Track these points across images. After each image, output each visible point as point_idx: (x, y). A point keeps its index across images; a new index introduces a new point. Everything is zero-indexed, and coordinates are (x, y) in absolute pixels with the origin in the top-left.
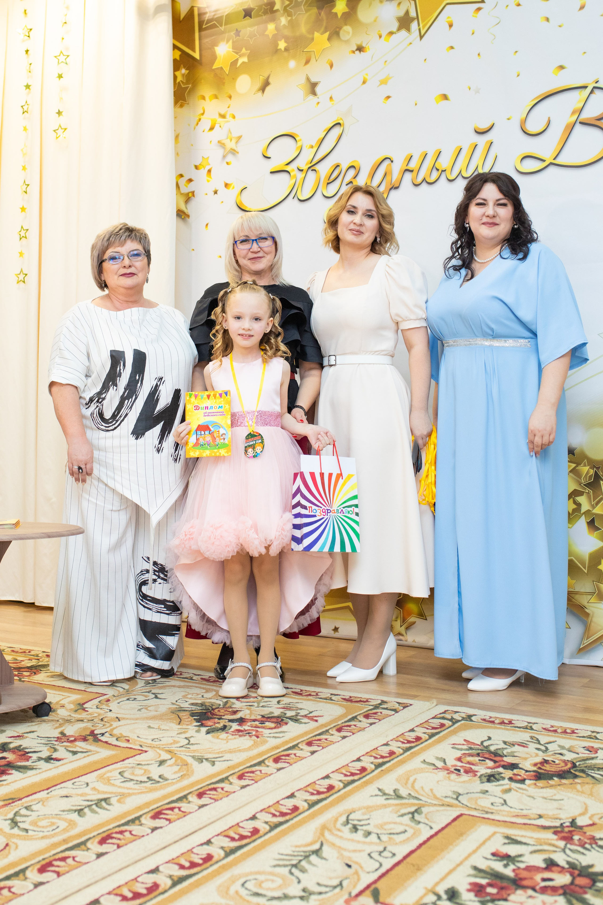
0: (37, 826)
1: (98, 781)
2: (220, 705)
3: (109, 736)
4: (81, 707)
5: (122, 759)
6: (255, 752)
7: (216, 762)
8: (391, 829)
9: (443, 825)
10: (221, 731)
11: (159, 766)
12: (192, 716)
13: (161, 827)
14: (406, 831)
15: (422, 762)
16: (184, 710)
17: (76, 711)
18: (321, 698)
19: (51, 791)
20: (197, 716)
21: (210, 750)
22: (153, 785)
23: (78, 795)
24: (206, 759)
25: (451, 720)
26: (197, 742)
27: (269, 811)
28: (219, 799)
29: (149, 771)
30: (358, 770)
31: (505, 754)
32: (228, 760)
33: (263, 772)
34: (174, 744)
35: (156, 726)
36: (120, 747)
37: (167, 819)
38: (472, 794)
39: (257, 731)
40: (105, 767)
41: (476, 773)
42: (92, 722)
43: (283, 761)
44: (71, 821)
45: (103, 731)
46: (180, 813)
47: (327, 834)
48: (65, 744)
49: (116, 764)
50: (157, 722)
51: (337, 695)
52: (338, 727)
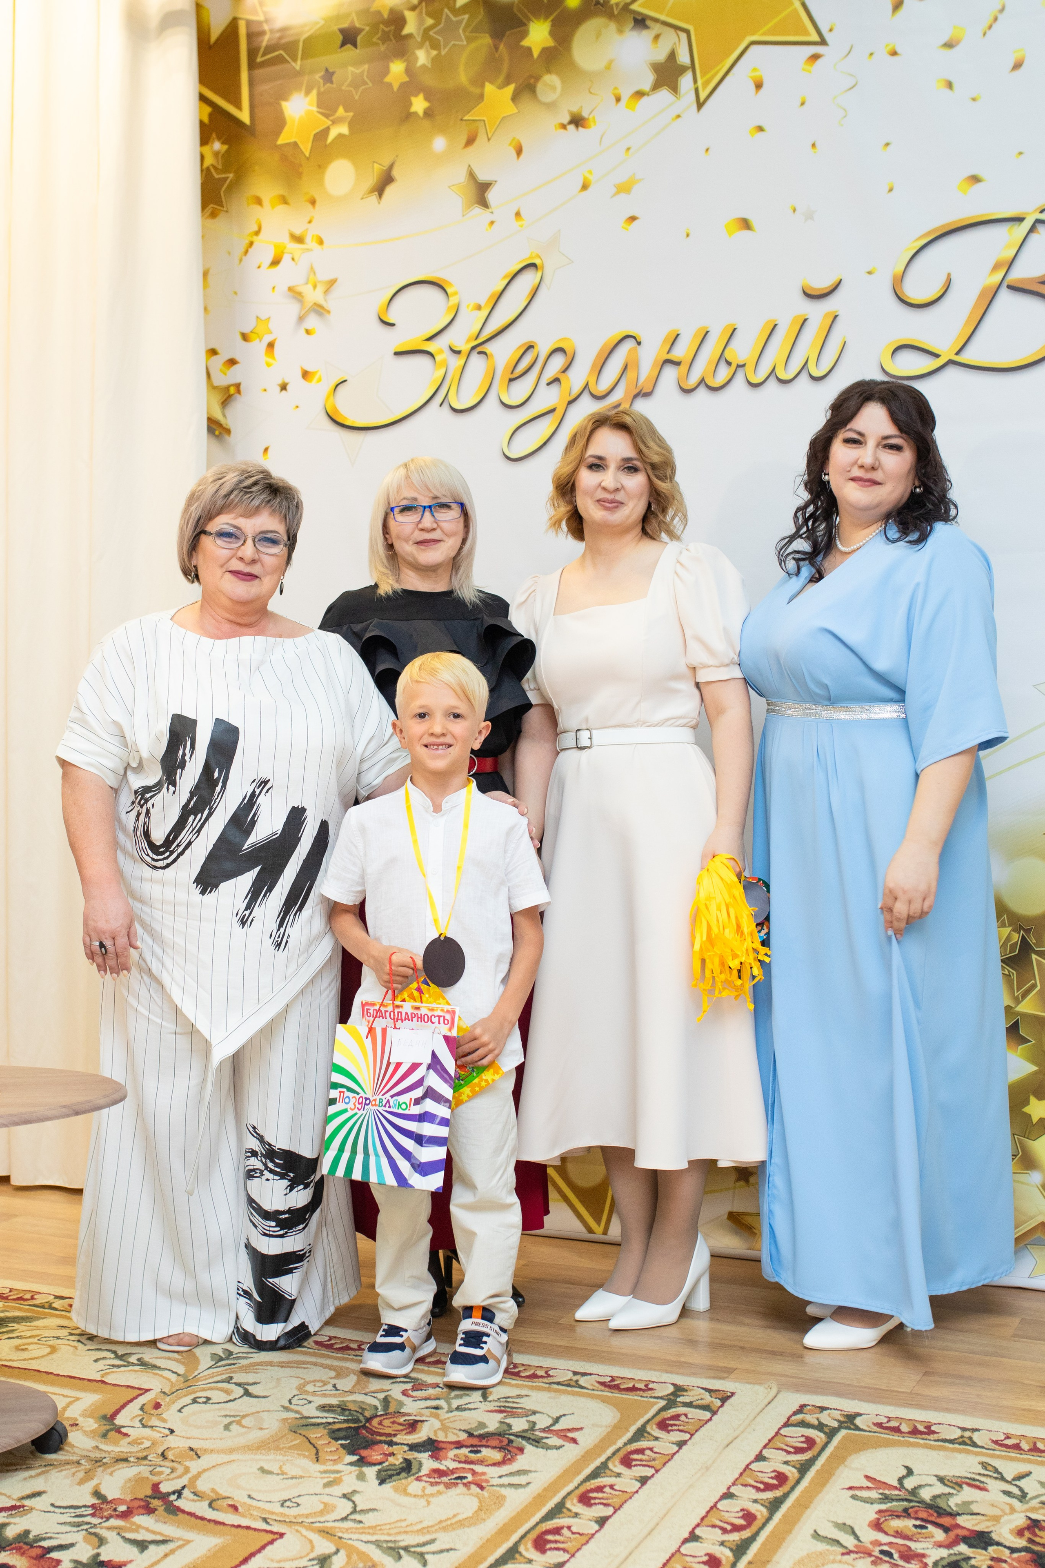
2: (376, 1408)
3: (191, 1497)
4: (110, 1424)
5: (241, 1558)
6: (491, 1525)
7: (426, 1556)
10: (403, 1475)
12: (336, 1439)
15: (814, 1537)
16: (314, 1425)
17: (105, 1436)
18: (558, 1383)
20: (345, 1438)
24: (406, 1549)
25: (820, 1427)
26: (371, 1507)
30: (700, 1559)
31: (955, 1508)
32: (449, 1550)
34: (328, 1513)
35: (275, 1468)
36: (225, 1524)
39: (474, 1473)
41: (924, 1560)
42: (145, 1462)
43: (553, 1545)
45: (177, 1485)
48: (113, 1522)
51: (585, 1374)
52: (621, 1454)
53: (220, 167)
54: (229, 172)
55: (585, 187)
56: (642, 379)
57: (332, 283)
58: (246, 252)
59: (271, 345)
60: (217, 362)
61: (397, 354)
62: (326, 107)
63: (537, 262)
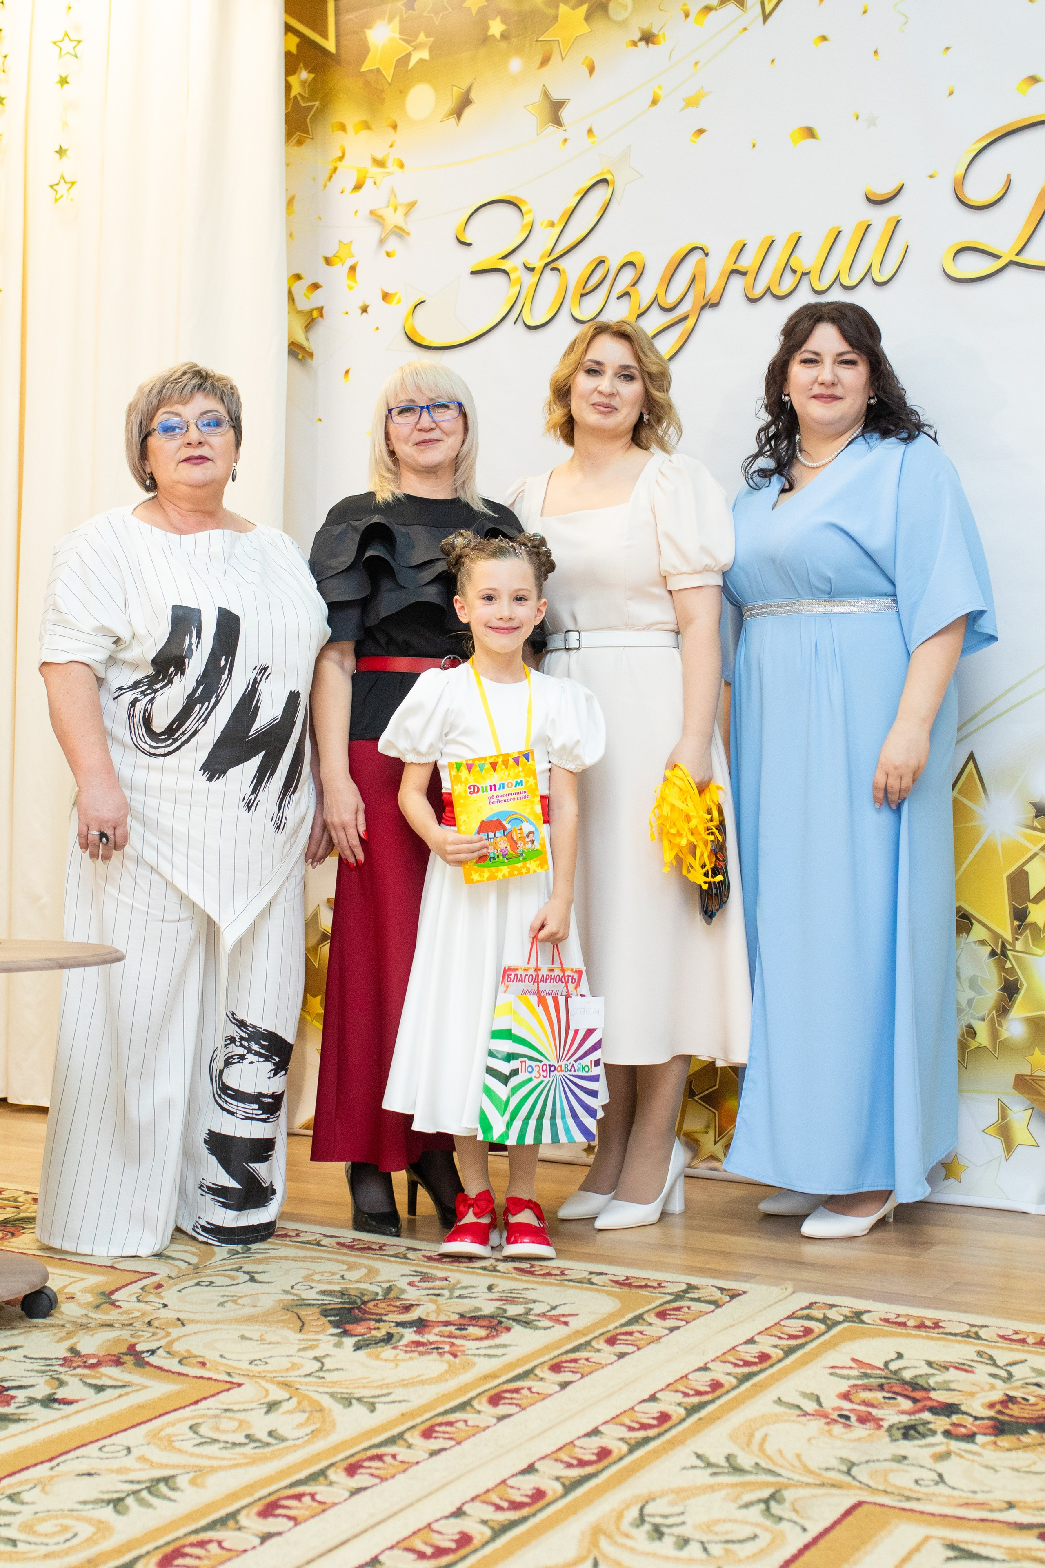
0: (34, 1532)
1: (149, 1444)
2: (377, 1294)
3: (165, 1354)
4: (107, 1298)
5: (193, 1401)
6: (452, 1384)
7: (377, 1405)
8: (727, 1533)
9: (827, 1523)
10: (383, 1344)
11: (267, 1413)
12: (326, 1316)
13: (279, 1534)
14: (755, 1537)
15: (775, 1402)
16: (309, 1305)
17: (97, 1307)
18: (571, 1280)
19: (58, 1465)
20: (335, 1316)
21: (365, 1381)
22: (258, 1451)
23: (112, 1471)
24: (359, 1399)
25: (824, 1320)
26: (339, 1367)
27: (488, 1500)
28: (388, 1476)
29: (248, 1423)
30: (653, 1418)
31: (932, 1385)
32: (400, 1402)
33: (470, 1423)
34: (294, 1370)
35: (256, 1336)
36: (187, 1375)
37: (289, 1518)
38: (877, 1464)
39: (453, 1344)
40: (161, 1415)
41: (881, 1423)
42: (131, 1328)
43: (507, 1401)
44: (101, 1522)
45: (153, 1346)
46: (315, 1504)
47: (604, 1543)
48: (79, 1371)
49: (182, 1411)
50: (257, 1327)
51: (601, 1274)
52: (609, 1335)
53: (307, 96)
54: (315, 101)
55: (654, 102)
56: (709, 291)
57: (413, 204)
58: (330, 178)
59: (353, 269)
60: (300, 288)
61: (473, 273)
62: (408, 34)
63: (609, 177)
